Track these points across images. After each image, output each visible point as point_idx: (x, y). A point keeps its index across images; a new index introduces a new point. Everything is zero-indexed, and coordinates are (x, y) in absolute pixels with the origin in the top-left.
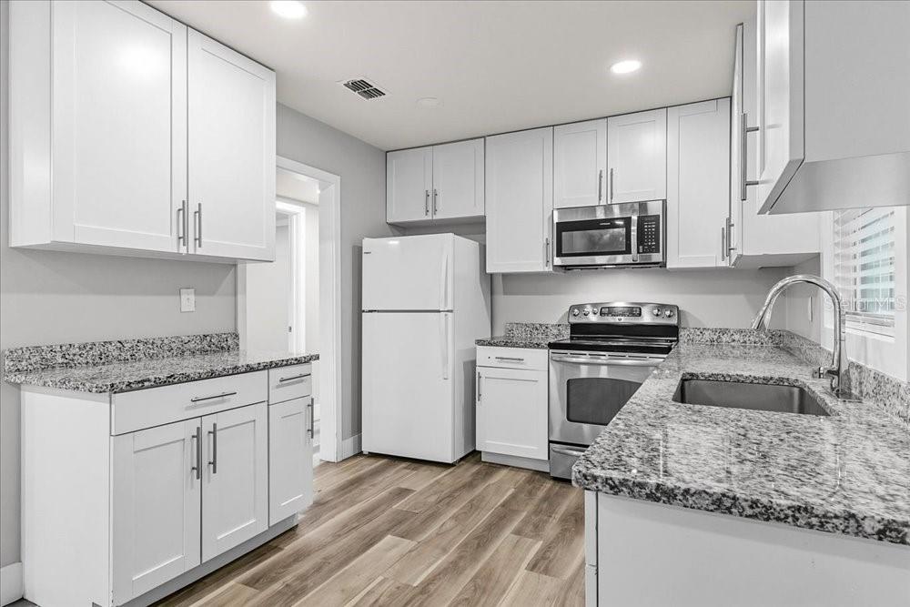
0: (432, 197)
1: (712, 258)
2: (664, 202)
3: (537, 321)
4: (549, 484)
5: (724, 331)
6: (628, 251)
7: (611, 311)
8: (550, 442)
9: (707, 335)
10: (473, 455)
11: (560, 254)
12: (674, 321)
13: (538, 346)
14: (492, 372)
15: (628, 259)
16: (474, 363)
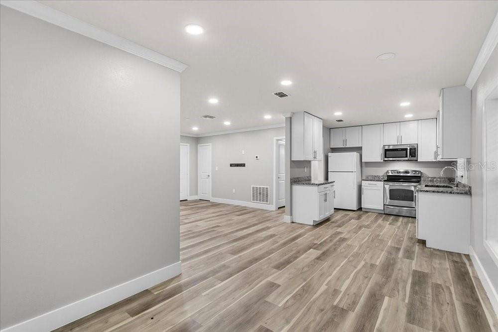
0: (345, 141)
1: (431, 159)
2: (417, 144)
3: (376, 175)
4: (384, 215)
5: (435, 178)
6: (407, 157)
7: (400, 172)
8: (384, 205)
9: (429, 179)
10: (360, 209)
11: (385, 157)
12: (420, 175)
13: (381, 181)
14: (366, 188)
15: (406, 159)
16: (361, 185)
